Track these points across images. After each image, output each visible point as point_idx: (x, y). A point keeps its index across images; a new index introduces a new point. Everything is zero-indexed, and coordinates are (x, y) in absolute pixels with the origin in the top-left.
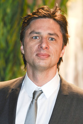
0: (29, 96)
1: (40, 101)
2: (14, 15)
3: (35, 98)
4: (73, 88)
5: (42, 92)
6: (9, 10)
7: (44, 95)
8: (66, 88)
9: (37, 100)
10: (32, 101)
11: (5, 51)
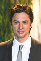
0: (17, 48)
1: (23, 50)
2: (6, 9)
3: (20, 49)
4: (38, 42)
5: (23, 46)
6: (3, 8)
7: (24, 47)
8: (35, 42)
9: (21, 50)
10: (19, 51)
11: (3, 27)
